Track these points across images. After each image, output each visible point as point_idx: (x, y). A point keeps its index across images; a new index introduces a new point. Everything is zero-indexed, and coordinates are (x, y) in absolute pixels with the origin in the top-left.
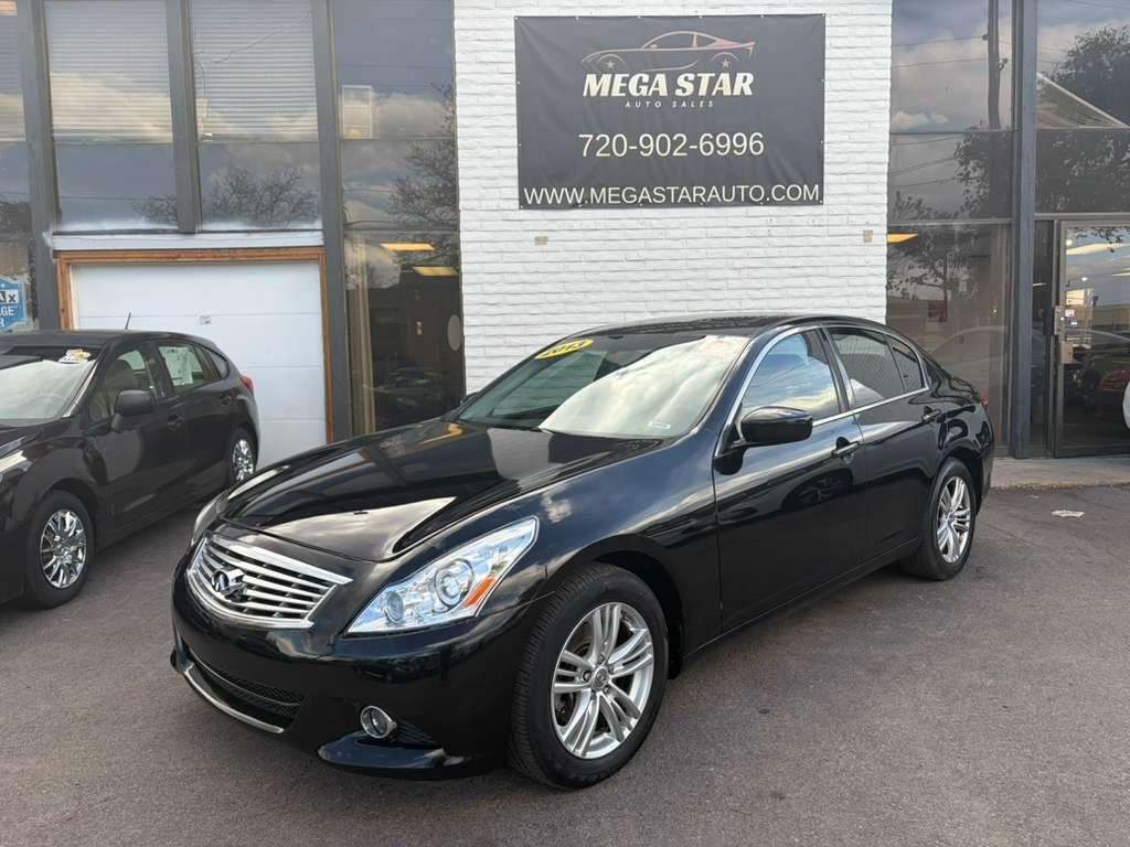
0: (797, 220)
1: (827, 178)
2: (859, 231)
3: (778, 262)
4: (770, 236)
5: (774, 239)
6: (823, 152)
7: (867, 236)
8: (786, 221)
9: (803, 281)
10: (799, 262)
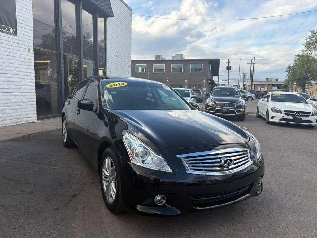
0: (10, 40)
1: (18, 27)
2: (27, 47)
3: (5, 53)
4: (2, 43)
5: (3, 44)
6: (16, 19)
7: (29, 49)
8: (6, 39)
9: (12, 61)
10: (11, 54)
